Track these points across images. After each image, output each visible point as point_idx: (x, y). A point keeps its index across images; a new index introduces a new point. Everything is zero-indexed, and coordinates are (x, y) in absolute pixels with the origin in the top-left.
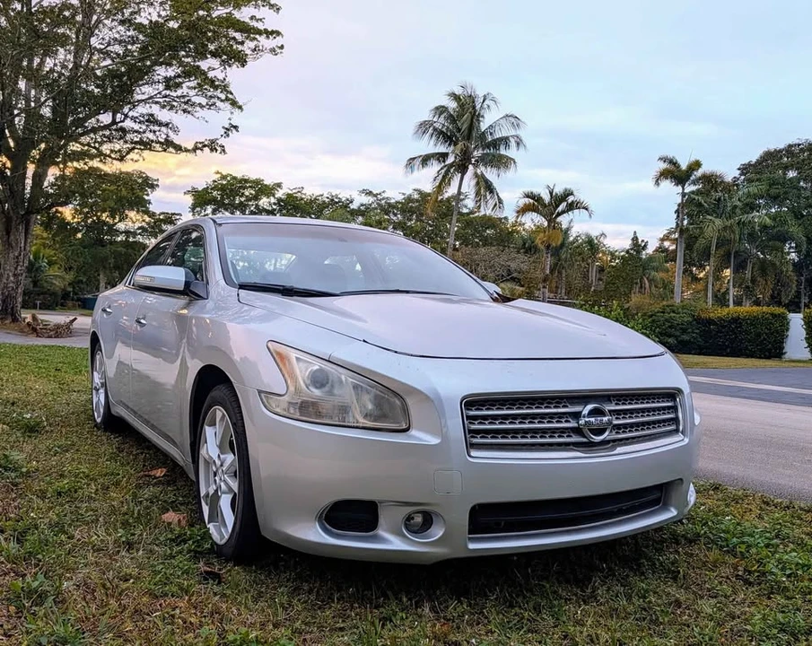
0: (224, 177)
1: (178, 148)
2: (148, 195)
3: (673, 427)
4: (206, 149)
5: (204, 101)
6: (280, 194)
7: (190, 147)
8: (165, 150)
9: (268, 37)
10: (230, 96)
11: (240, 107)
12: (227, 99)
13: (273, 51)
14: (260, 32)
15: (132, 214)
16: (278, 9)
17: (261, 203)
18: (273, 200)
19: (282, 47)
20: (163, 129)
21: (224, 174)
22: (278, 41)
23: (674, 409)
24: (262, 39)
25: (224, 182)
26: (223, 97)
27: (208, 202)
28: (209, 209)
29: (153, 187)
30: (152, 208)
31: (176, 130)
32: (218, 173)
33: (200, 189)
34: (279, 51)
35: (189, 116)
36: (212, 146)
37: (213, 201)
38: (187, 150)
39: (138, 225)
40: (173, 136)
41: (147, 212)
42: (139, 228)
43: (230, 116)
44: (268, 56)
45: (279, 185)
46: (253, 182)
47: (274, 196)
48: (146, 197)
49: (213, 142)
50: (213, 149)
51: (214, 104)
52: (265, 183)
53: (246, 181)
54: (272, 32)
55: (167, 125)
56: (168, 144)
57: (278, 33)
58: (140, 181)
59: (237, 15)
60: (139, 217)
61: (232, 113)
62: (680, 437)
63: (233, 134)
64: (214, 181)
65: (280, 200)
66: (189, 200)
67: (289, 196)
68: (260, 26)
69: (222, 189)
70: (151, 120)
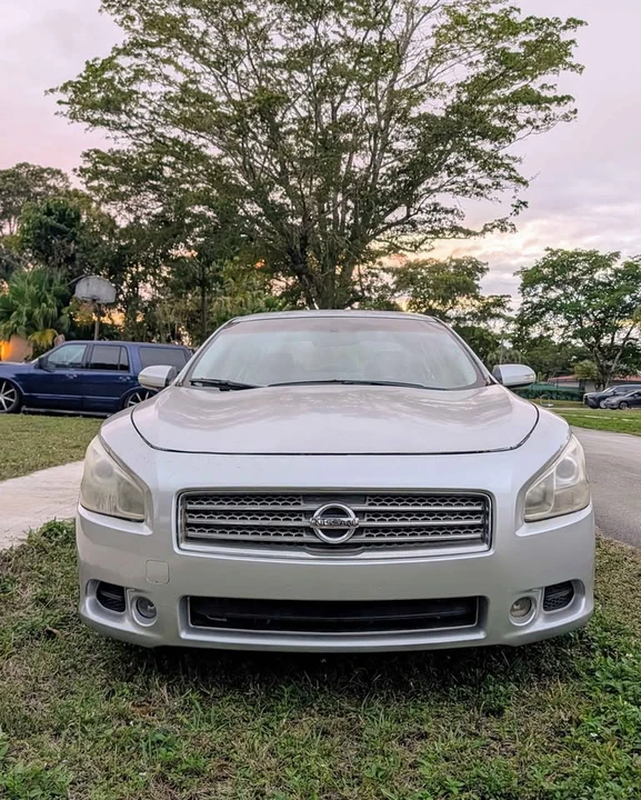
0: (554, 253)
1: (468, 233)
2: (478, 279)
3: (478, 535)
4: (496, 230)
5: (489, 182)
6: (618, 264)
7: (479, 229)
8: (454, 237)
9: (559, 104)
10: (513, 173)
11: (525, 183)
12: (510, 177)
13: (566, 116)
14: (550, 101)
15: (462, 300)
16: (581, 69)
17: (596, 276)
18: (609, 271)
19: (575, 112)
20: (450, 216)
21: (555, 249)
22: (570, 106)
23: (484, 513)
24: (553, 107)
25: (555, 259)
26: (506, 174)
27: (538, 281)
28: (540, 288)
29: (482, 271)
30: (482, 293)
31: (461, 216)
32: (548, 249)
33: (530, 268)
34: (573, 116)
35: (483, 199)
36: (502, 225)
37: (544, 279)
38: (475, 234)
39: (468, 310)
40: (459, 223)
41: (476, 297)
42: (469, 313)
43: (514, 194)
44: (561, 124)
45: (617, 255)
46: (587, 255)
47: (610, 266)
48: (476, 282)
49: (502, 221)
50: (503, 230)
51: (498, 184)
52: (600, 254)
53: (579, 254)
54: (563, 98)
55: (452, 212)
56: (455, 229)
57: (569, 98)
58: (470, 266)
59: (535, 86)
60: (468, 302)
61: (516, 191)
62: (485, 547)
63: (523, 211)
64: (544, 259)
65: (617, 271)
66: (519, 280)
67: (628, 265)
68: (549, 94)
69: (553, 265)
70: (436, 208)
